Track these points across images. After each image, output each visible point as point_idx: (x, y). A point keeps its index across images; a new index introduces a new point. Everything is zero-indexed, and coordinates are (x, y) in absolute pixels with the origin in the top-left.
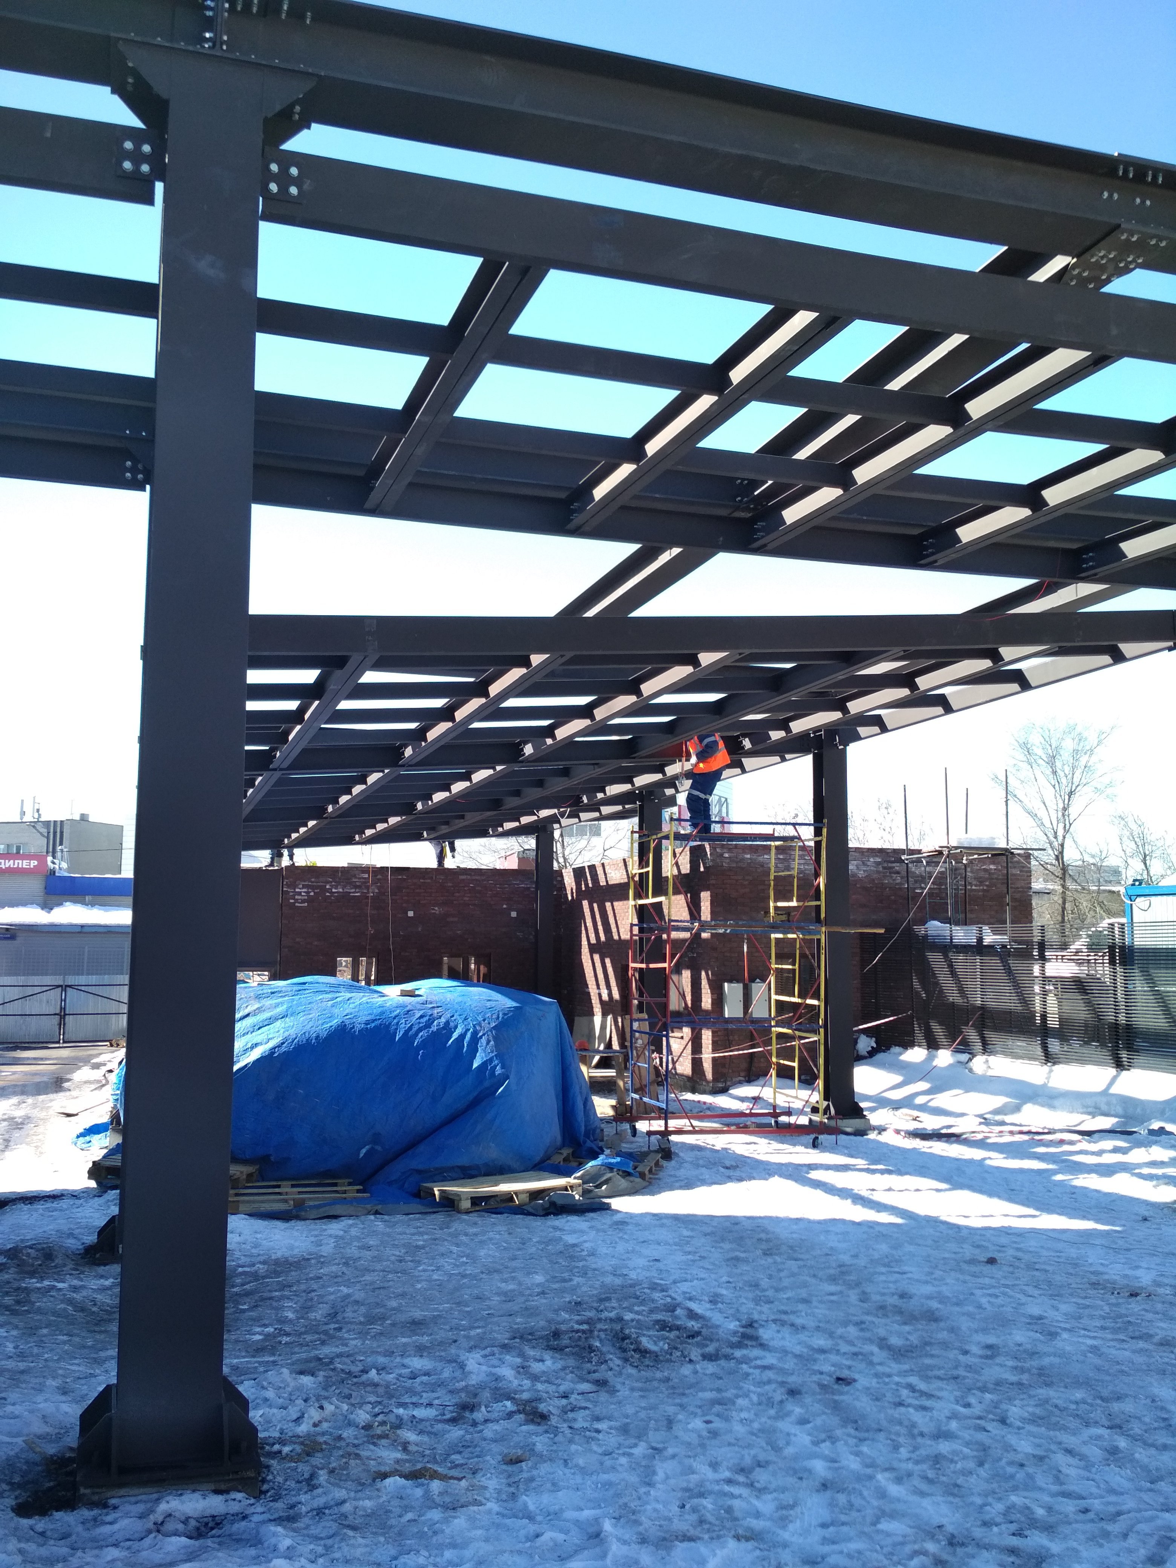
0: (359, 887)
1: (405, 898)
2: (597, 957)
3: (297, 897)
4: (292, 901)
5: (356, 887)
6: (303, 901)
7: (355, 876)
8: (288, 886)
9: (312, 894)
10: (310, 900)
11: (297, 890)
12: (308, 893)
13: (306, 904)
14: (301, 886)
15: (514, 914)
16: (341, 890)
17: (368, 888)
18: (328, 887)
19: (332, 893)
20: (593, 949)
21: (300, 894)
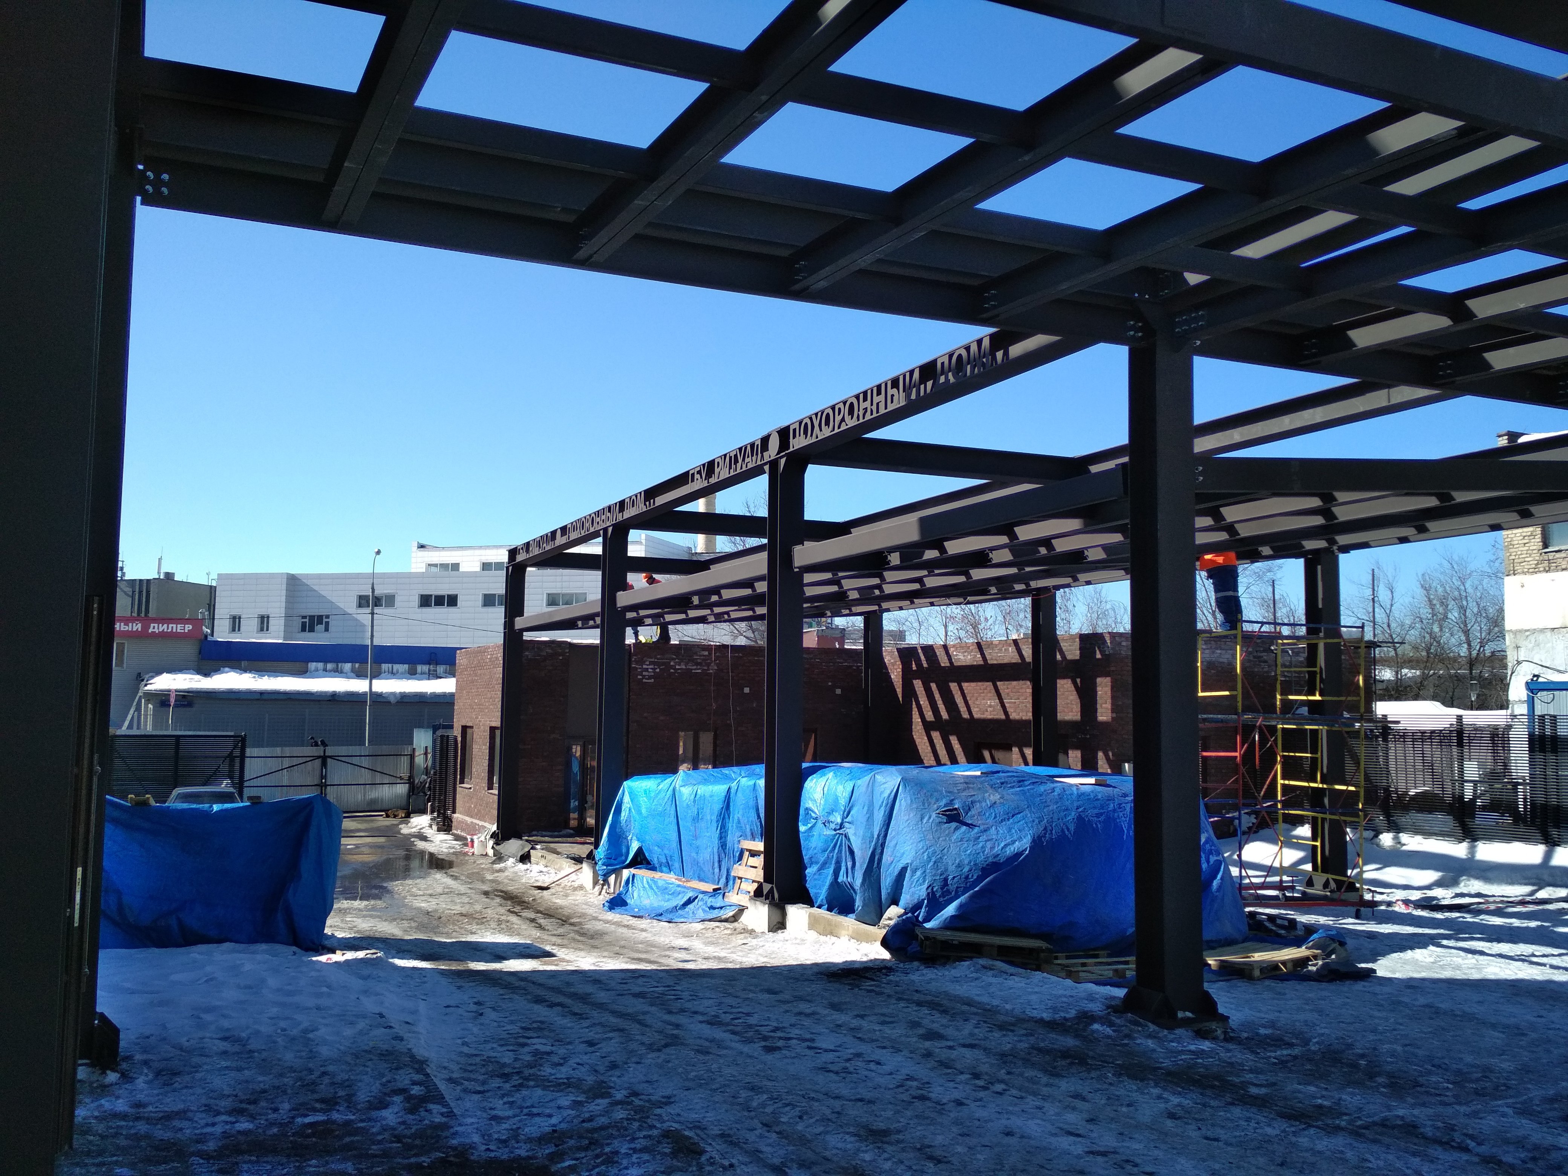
0: (700, 664)
1: (741, 675)
2: (936, 735)
3: (644, 673)
4: (640, 677)
5: (697, 664)
6: (650, 677)
7: (696, 653)
8: (637, 662)
9: (658, 670)
10: (655, 676)
11: (644, 667)
12: (654, 669)
13: (652, 680)
14: (648, 663)
15: (838, 691)
16: (684, 667)
17: (708, 665)
18: (672, 663)
19: (675, 669)
20: (928, 727)
21: (647, 670)
